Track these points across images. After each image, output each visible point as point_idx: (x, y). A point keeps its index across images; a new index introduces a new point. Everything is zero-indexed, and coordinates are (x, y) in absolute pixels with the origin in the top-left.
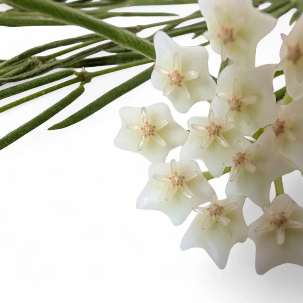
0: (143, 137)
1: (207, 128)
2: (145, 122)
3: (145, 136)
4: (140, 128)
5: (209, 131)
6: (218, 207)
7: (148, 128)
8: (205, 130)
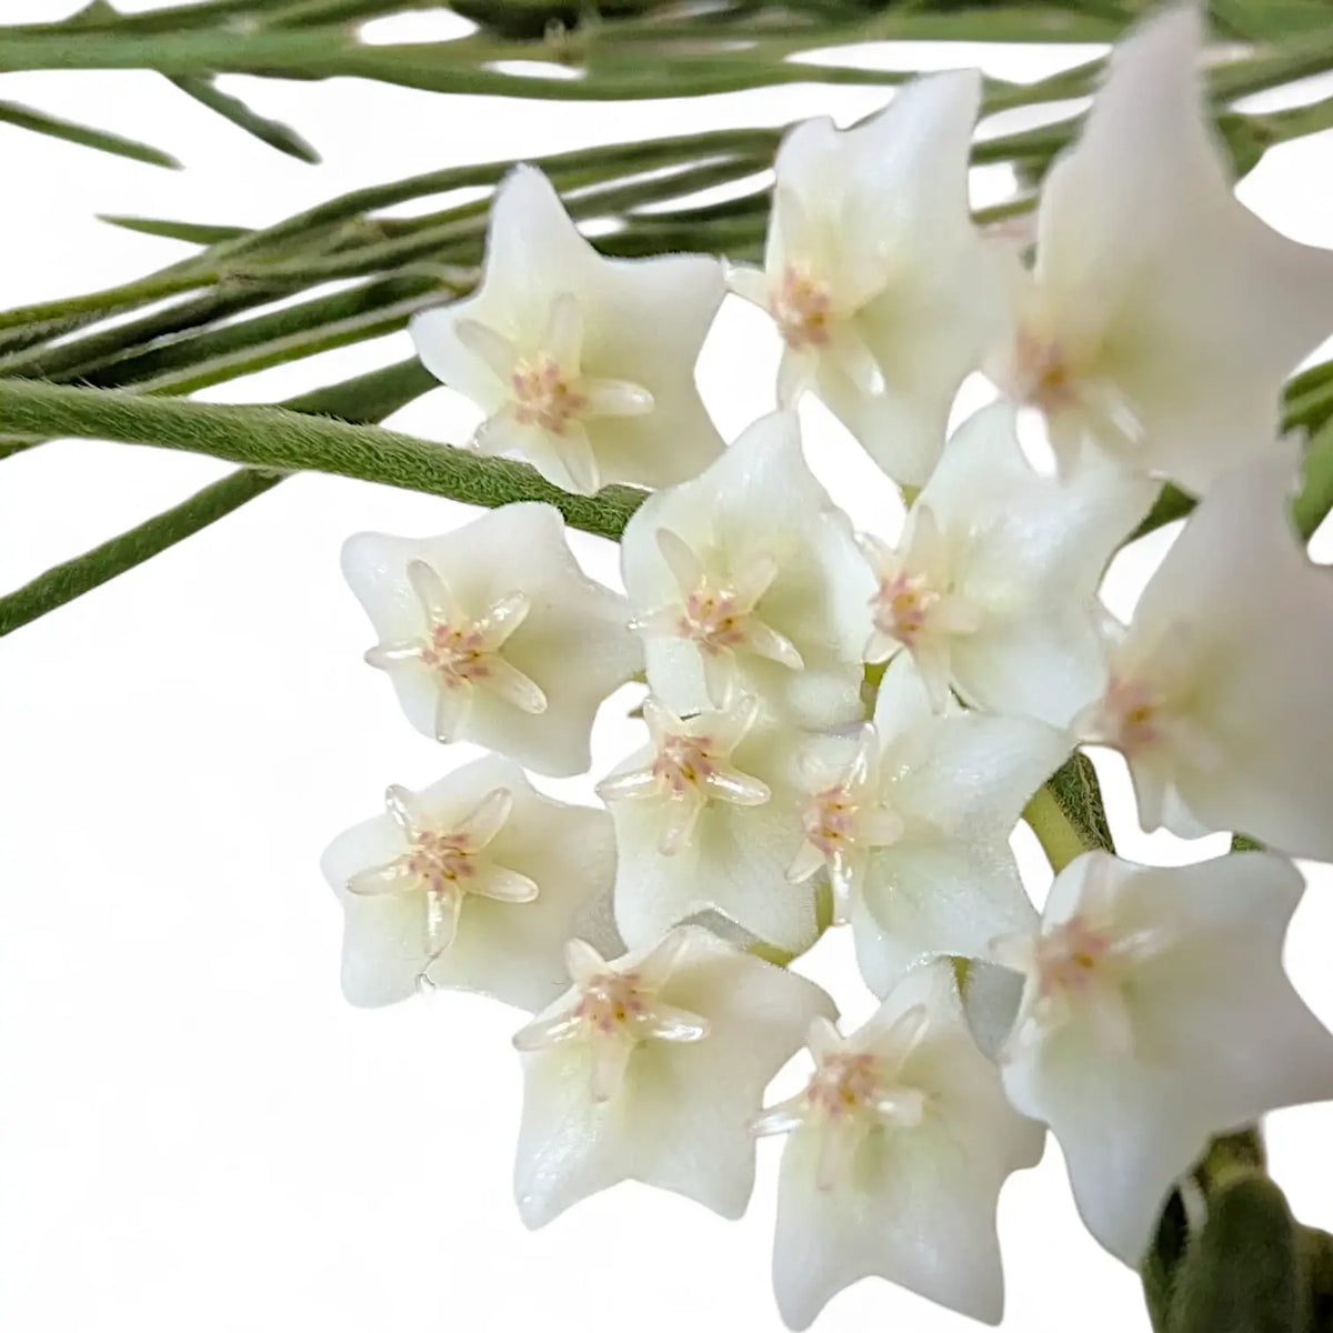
0: (432, 895)
1: (655, 770)
2: (417, 835)
3: (438, 888)
4: (405, 871)
5: (668, 776)
6: (844, 1063)
7: (435, 850)
8: (651, 778)
